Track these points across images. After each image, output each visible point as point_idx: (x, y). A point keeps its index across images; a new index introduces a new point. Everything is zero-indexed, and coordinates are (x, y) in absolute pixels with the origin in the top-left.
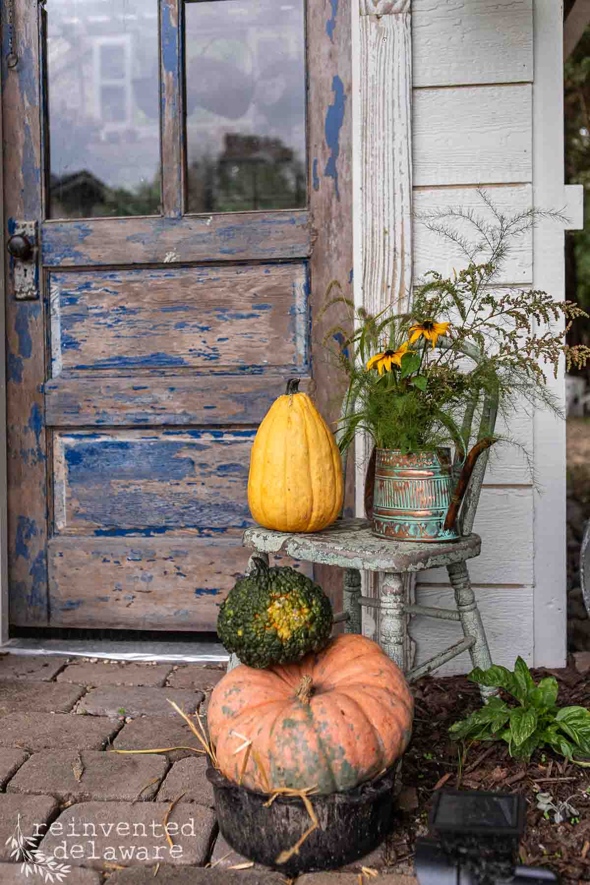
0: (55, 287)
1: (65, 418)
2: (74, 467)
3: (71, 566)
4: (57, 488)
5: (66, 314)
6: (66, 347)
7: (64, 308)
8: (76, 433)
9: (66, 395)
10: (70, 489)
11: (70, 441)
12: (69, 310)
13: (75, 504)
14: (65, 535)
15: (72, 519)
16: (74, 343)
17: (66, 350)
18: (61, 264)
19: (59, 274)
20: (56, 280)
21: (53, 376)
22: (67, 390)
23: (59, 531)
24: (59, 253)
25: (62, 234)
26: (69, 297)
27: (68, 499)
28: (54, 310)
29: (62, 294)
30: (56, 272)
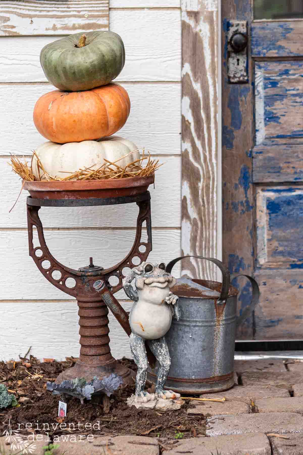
0: (259, 74)
1: (269, 176)
2: (273, 215)
3: (272, 292)
4: (259, 232)
5: (268, 94)
6: (268, 121)
7: (267, 90)
8: (275, 188)
9: (270, 159)
10: (270, 232)
11: (272, 195)
12: (271, 91)
13: (275, 244)
14: (266, 268)
15: (272, 256)
16: (275, 117)
17: (269, 123)
18: (267, 55)
19: (262, 63)
20: (260, 67)
21: (257, 143)
22: (270, 155)
23: (262, 265)
24: (265, 46)
25: (267, 31)
26: (271, 81)
27: (269, 240)
28: (258, 91)
29: (265, 79)
30: (261, 61)
